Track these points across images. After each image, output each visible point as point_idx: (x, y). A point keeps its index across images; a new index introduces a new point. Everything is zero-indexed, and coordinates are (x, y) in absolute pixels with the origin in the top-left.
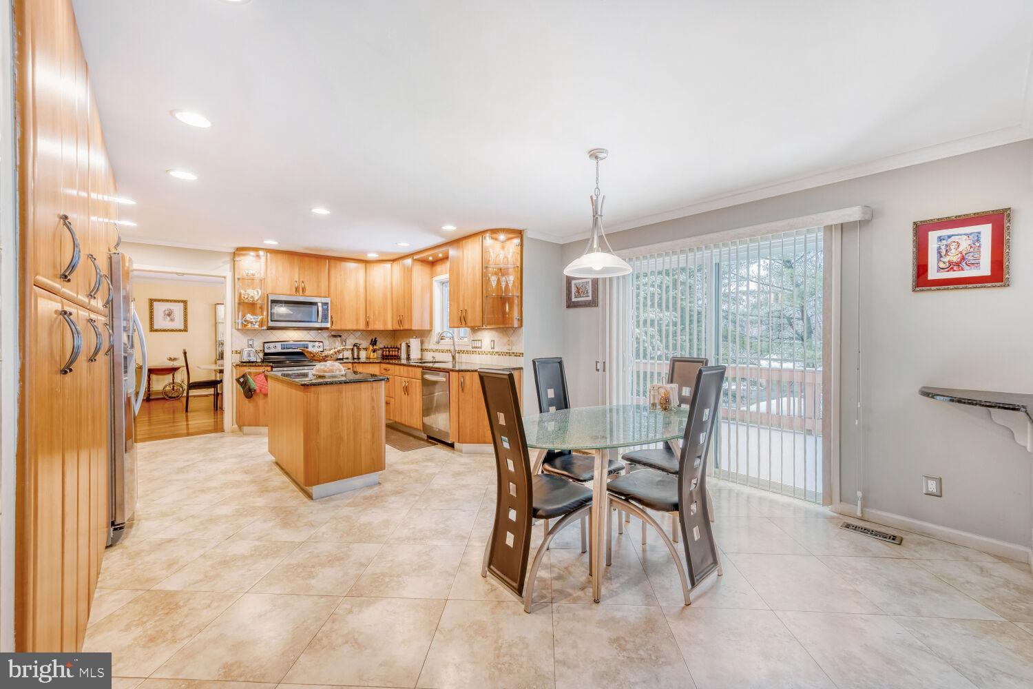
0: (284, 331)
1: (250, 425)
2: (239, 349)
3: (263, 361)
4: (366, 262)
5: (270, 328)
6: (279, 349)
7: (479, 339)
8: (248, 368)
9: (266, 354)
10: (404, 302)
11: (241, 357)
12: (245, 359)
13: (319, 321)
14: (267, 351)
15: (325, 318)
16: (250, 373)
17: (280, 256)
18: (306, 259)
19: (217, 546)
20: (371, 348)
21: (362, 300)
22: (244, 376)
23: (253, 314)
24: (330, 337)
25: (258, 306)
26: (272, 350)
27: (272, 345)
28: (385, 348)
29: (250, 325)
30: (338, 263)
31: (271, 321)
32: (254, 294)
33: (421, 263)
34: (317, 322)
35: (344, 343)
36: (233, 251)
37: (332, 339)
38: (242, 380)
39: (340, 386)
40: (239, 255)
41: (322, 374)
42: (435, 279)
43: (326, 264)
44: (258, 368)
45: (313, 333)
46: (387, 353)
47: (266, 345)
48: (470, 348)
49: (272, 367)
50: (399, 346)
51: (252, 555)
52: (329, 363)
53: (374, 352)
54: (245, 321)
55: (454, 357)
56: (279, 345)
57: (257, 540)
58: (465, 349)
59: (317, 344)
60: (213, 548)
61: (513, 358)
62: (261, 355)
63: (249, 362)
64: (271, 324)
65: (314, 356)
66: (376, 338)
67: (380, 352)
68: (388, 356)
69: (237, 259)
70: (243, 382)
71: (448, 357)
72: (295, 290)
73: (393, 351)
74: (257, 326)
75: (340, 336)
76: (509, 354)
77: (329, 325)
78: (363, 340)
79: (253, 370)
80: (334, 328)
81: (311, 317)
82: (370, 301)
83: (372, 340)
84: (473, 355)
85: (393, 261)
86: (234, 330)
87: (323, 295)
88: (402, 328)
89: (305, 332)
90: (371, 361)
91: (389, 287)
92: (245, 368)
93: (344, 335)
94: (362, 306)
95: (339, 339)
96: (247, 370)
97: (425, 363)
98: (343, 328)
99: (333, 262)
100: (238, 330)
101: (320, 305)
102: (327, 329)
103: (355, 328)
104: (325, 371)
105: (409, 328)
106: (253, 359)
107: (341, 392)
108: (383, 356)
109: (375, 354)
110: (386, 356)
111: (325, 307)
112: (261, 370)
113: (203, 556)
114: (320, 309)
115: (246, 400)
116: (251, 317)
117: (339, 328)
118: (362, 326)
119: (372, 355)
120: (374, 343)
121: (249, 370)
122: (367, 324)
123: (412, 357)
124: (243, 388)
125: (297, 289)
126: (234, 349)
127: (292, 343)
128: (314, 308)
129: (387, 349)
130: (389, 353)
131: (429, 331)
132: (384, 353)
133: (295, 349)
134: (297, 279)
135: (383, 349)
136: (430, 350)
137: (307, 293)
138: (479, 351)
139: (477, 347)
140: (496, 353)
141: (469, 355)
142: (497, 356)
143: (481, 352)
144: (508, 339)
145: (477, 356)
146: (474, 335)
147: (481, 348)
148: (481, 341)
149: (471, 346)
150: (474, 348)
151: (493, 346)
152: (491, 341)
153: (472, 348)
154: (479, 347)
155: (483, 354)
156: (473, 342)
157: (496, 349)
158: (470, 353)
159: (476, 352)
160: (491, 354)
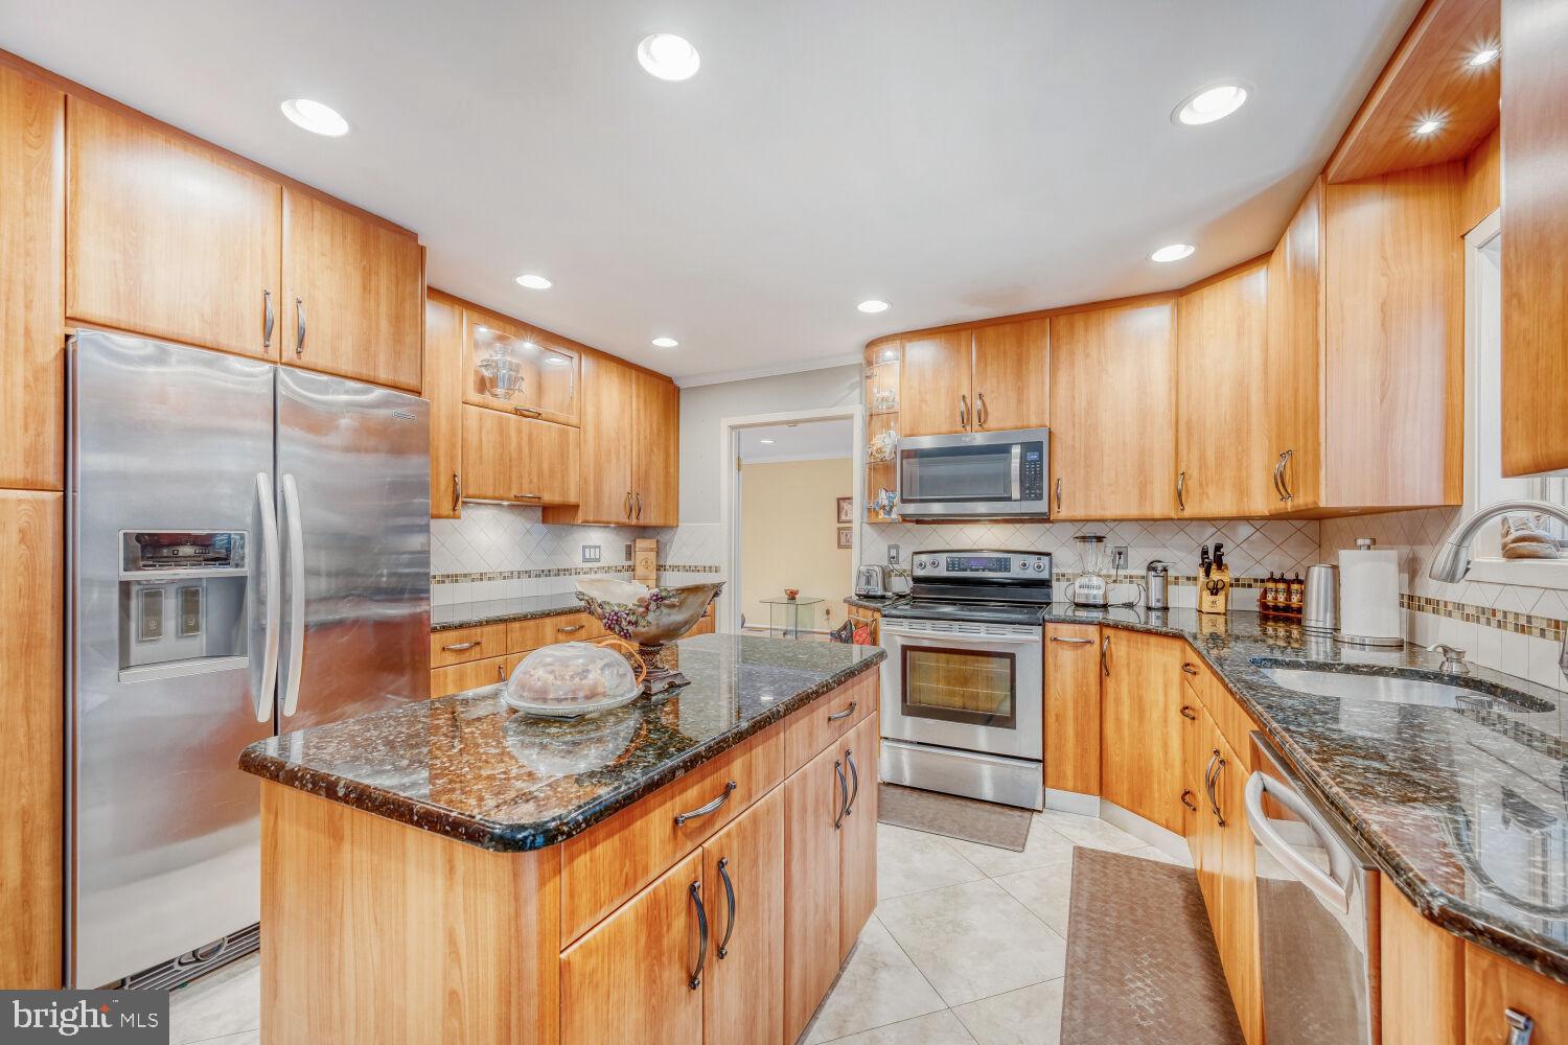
0: (961, 526)
3: (912, 595)
4: (1172, 295)
6: (942, 572)
9: (917, 580)
10: (1296, 394)
14: (920, 573)
15: (1034, 490)
17: (927, 343)
21: (1164, 421)
26: (931, 572)
27: (929, 559)
30: (1079, 320)
32: (888, 441)
35: (1116, 560)
36: (859, 356)
37: (1077, 547)
40: (875, 360)
43: (1044, 331)
46: (1281, 598)
47: (920, 558)
53: (1218, 594)
56: (943, 559)
59: (1031, 559)
62: (910, 581)
66: (1218, 547)
67: (1244, 594)
68: (1284, 608)
72: (962, 418)
75: (1103, 539)
77: (1049, 507)
78: (1170, 548)
80: (1065, 514)
82: (1189, 422)
83: (1204, 551)
87: (1033, 422)
88: (1289, 504)
89: (1010, 527)
93: (1118, 538)
94: (1162, 441)
95: (1098, 545)
98: (1095, 514)
99: (1062, 321)
101: (1019, 450)
103: (1138, 512)
108: (1264, 606)
109: (1220, 598)
110: (1276, 608)
111: (1033, 456)
114: (1016, 462)
117: (1080, 513)
118: (1163, 507)
120: (1213, 560)
122: (1181, 495)
125: (967, 416)
127: (986, 555)
129: (1281, 586)
130: (1288, 598)
131: (1447, 512)
132: (1270, 597)
133: (977, 570)
134: (965, 391)
135: (1271, 585)
136: (1450, 608)
137: (992, 423)
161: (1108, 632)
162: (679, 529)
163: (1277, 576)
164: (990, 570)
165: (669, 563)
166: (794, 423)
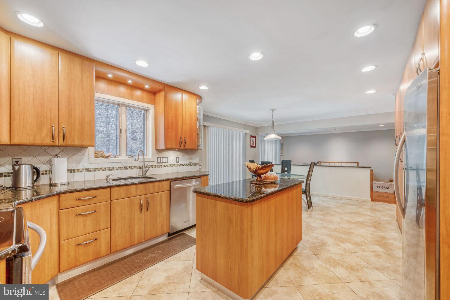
7: (166, 156)
19: (356, 252)
51: (347, 241)
57: (340, 245)
60: (359, 252)
61: (193, 166)
76: (191, 165)
113: (364, 251)
138: (164, 165)
139: (163, 162)
140: (180, 164)
141: (154, 168)
142: (181, 166)
143: (167, 165)
144: (189, 156)
145: (163, 168)
146: (160, 154)
147: (167, 162)
148: (167, 158)
149: (156, 162)
150: (161, 163)
151: (178, 161)
152: (177, 158)
153: (158, 163)
154: (165, 162)
155: (169, 166)
156: (159, 159)
157: (181, 162)
158: (155, 167)
159: (162, 165)
160: (176, 166)
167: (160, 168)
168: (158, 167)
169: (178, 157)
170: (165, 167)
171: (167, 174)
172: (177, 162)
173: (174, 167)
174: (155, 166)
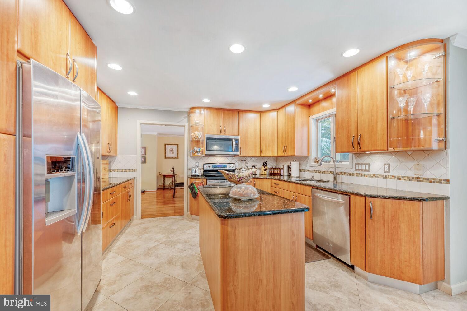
0: (214, 157)
1: (195, 215)
2: (191, 168)
3: (203, 175)
4: (261, 112)
5: (207, 155)
6: (211, 168)
7: (365, 162)
8: (194, 179)
9: (205, 171)
10: (288, 136)
11: (192, 173)
12: (194, 173)
13: (233, 150)
14: (205, 169)
15: (237, 149)
16: (195, 183)
17: (212, 111)
18: (226, 112)
20: (263, 167)
21: (259, 137)
22: (192, 184)
23: (198, 147)
24: (239, 161)
25: (201, 142)
26: (208, 169)
27: (208, 165)
28: (271, 168)
29: (196, 154)
30: (244, 113)
31: (207, 151)
32: (199, 134)
33: (301, 106)
34: (232, 151)
35: (247, 165)
36: (188, 110)
37: (240, 162)
38: (191, 187)
39: (259, 218)
40: (192, 112)
41: (238, 197)
42: (311, 117)
43: (237, 114)
44: (199, 180)
45: (230, 158)
46: (273, 171)
47: (205, 165)
48: (353, 171)
49: (207, 180)
50: (281, 167)
52: (244, 186)
53: (265, 171)
54: (194, 151)
55: (335, 178)
56: (211, 165)
58: (347, 171)
59: (232, 165)
62: (202, 171)
63: (195, 176)
64: (207, 153)
65: (231, 178)
66: (266, 162)
67: (268, 171)
68: (273, 173)
69: (190, 115)
70: (192, 188)
71: (330, 178)
72: (219, 131)
73: (276, 170)
74: (200, 154)
75: (245, 160)
76: (418, 179)
77: (238, 153)
78: (257, 162)
79: (197, 181)
80: (241, 155)
81: (229, 148)
82: (263, 138)
83: (264, 163)
84: (357, 177)
85: (278, 109)
86: (189, 157)
87: (235, 134)
88: (285, 155)
89: (225, 158)
90: (263, 177)
91: (276, 127)
92: (193, 179)
93: (248, 160)
94: (258, 141)
95: (244, 162)
96: (194, 181)
97: (303, 180)
98: (247, 155)
99: (241, 113)
100: (190, 156)
101: (234, 140)
102: (238, 155)
103: (253, 155)
104: (241, 195)
105: (292, 154)
106: (197, 173)
107: (259, 225)
108: (270, 173)
109: (266, 172)
110: (272, 173)
111: (237, 142)
112: (201, 181)
114: (234, 143)
115: (193, 199)
116: (197, 149)
117: (244, 155)
118: (258, 154)
119: (264, 173)
120: (265, 164)
121: (195, 181)
122: (261, 152)
123: (293, 175)
124: (192, 192)
125: (221, 131)
126: (189, 168)
127: (218, 164)
128: (230, 143)
129: (273, 169)
130: (274, 171)
131: (307, 157)
132: (271, 171)
133: (220, 168)
134: (221, 125)
135: (271, 169)
136: (307, 171)
137: (227, 133)
138: (365, 174)
139: (362, 170)
140: (393, 176)
141: (351, 177)
142: (394, 181)
143: (368, 174)
144: (416, 163)
145: (363, 178)
146: (358, 159)
147: (368, 171)
148: (369, 164)
149: (354, 169)
150: (359, 170)
151: (387, 169)
152: (385, 165)
153: (356, 170)
154: (365, 171)
155: (372, 177)
156: (357, 166)
157: (393, 173)
158: (353, 175)
159: (361, 174)
160: (384, 178)
161: (254, 179)
162: (117, 157)
163: (272, 167)
164: (223, 168)
165: (112, 169)
166: (165, 125)
167: (359, 177)
168: (356, 176)
169: (389, 165)
170: (366, 176)
171: (369, 187)
172: (385, 172)
173: (381, 179)
174: (353, 173)
